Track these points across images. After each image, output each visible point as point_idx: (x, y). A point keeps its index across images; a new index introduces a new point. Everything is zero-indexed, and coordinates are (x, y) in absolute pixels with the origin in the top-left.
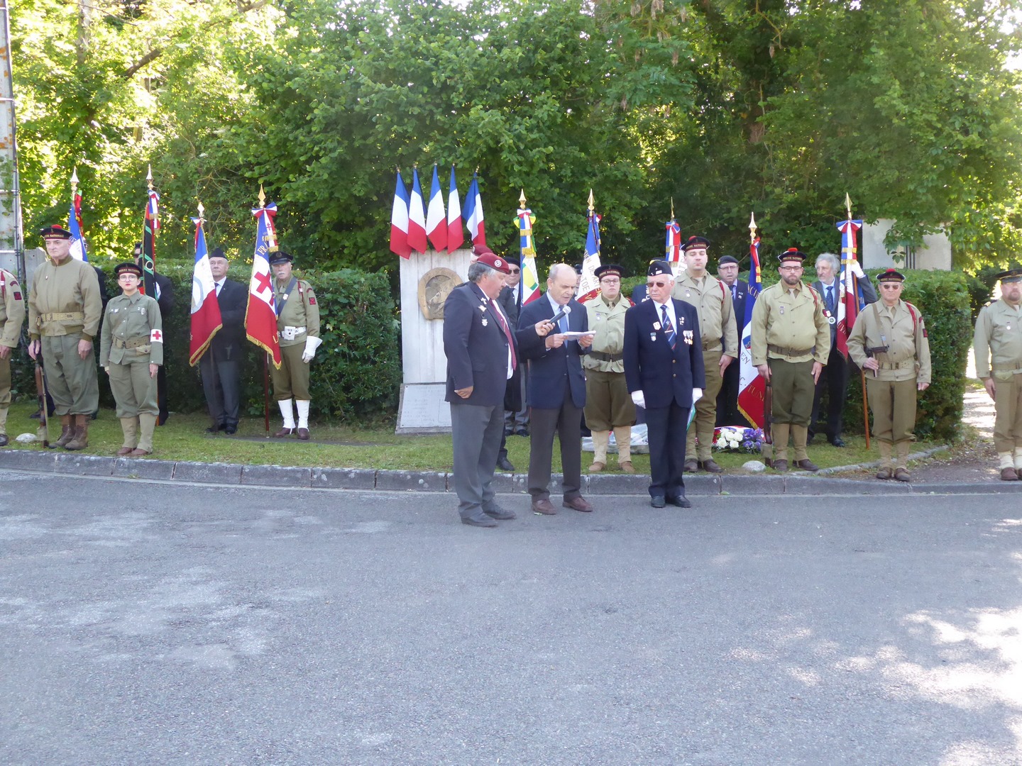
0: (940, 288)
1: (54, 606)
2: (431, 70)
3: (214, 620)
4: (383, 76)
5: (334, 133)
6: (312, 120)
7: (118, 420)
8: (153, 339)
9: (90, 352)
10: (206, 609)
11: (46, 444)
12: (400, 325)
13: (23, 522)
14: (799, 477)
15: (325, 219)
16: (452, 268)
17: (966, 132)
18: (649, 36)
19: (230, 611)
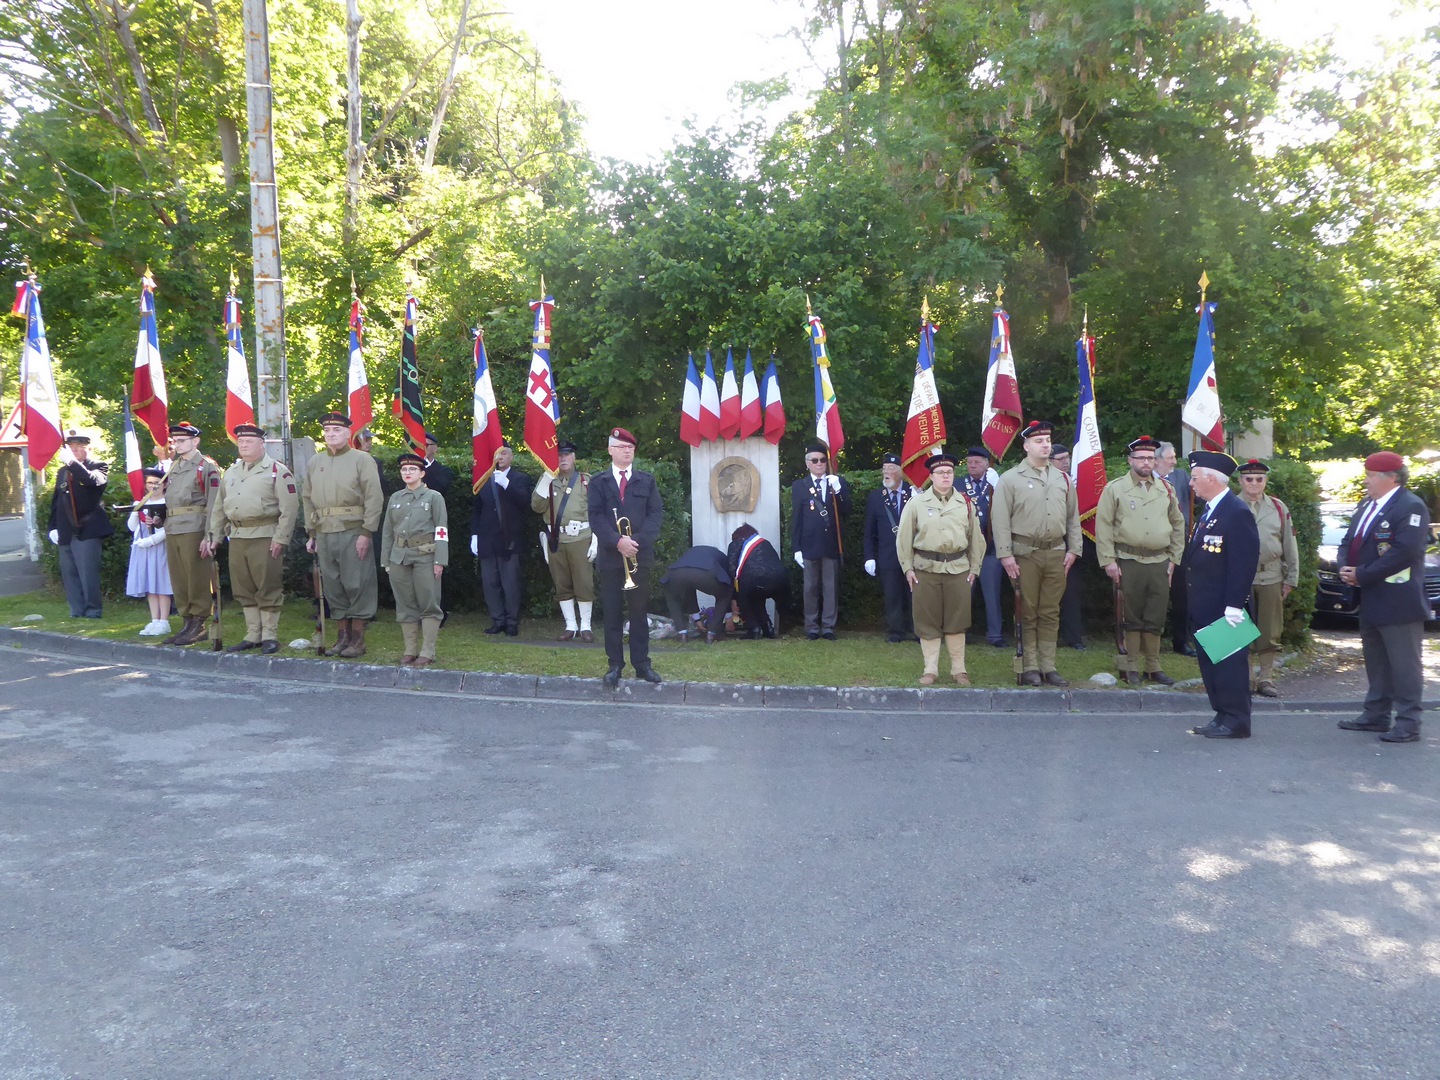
0: (1290, 479)
1: (359, 868)
2: (725, 245)
3: (553, 889)
4: (673, 251)
5: (619, 312)
6: (597, 297)
7: (398, 625)
8: (438, 538)
9: (368, 549)
10: (540, 872)
11: (321, 651)
12: (691, 518)
13: (307, 746)
14: (1156, 692)
15: (606, 405)
16: (746, 457)
17: (1304, 308)
18: (955, 208)
19: (569, 877)
